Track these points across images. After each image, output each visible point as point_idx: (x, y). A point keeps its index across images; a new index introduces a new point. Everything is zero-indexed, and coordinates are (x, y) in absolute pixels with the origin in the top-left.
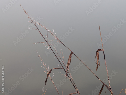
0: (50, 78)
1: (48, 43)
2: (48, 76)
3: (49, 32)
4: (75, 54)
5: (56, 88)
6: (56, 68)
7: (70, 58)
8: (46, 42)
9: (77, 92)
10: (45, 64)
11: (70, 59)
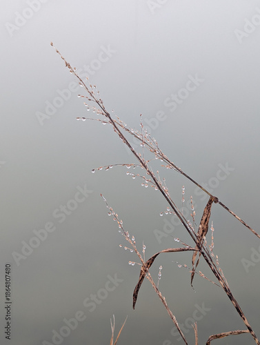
0: (152, 282)
1: (145, 167)
2: (143, 277)
3: (136, 136)
4: (223, 205)
5: (174, 318)
6: (174, 249)
7: (205, 218)
8: (139, 161)
9: (249, 328)
10: (131, 238)
11: (206, 220)
